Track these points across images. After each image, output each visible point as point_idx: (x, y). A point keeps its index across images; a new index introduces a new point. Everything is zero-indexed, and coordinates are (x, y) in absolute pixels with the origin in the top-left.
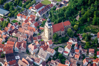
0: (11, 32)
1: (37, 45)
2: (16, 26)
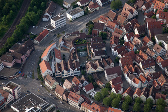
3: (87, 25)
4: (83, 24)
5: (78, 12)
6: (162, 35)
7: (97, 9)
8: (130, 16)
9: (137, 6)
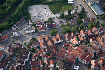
0: (90, 37)
1: (100, 63)
2: (100, 31)
3: (31, 39)
4: (30, 37)
5: (31, 30)
6: (61, 62)
7: (44, 31)
8: (56, 42)
9: (65, 37)
